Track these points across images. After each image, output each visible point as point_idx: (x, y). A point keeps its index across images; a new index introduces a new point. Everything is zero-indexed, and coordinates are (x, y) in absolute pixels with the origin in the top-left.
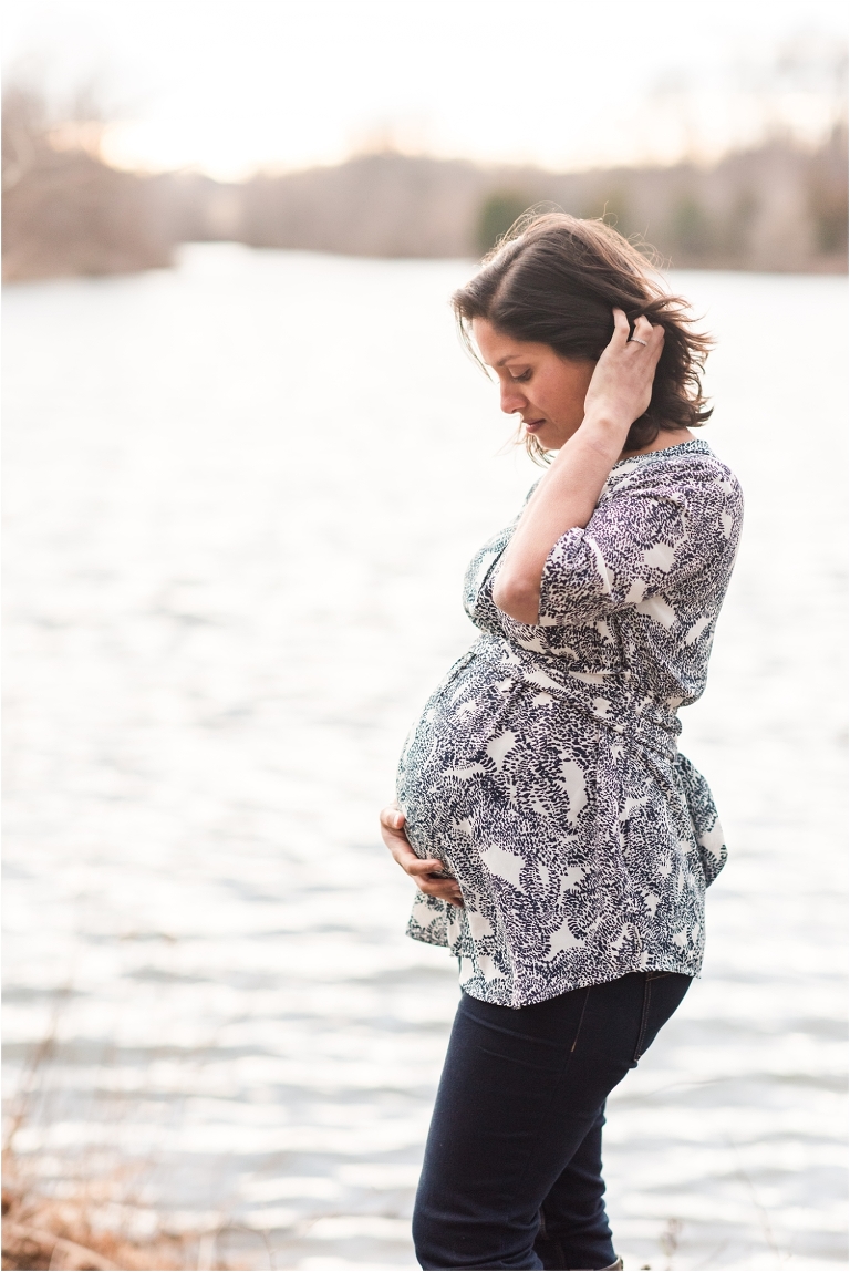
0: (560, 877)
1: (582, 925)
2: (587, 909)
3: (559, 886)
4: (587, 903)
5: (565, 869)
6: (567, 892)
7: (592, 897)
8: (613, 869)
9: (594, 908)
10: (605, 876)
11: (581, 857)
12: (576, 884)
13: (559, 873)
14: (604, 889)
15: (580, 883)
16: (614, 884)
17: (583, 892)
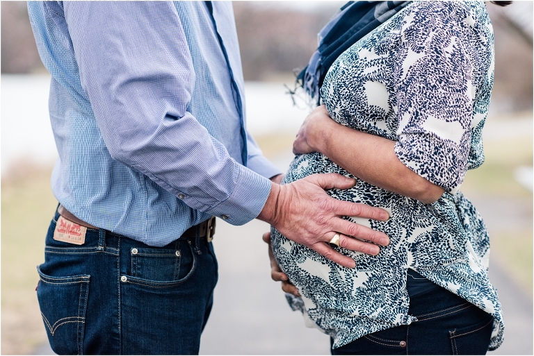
0: (353, 278)
1: (367, 312)
2: (372, 302)
3: (352, 284)
4: (371, 298)
5: (355, 272)
6: (359, 289)
7: (375, 293)
8: (392, 274)
9: (377, 302)
10: (386, 278)
11: (365, 265)
12: (364, 283)
13: (351, 275)
14: (385, 288)
15: (366, 283)
16: (392, 285)
17: (369, 290)
